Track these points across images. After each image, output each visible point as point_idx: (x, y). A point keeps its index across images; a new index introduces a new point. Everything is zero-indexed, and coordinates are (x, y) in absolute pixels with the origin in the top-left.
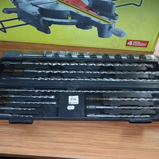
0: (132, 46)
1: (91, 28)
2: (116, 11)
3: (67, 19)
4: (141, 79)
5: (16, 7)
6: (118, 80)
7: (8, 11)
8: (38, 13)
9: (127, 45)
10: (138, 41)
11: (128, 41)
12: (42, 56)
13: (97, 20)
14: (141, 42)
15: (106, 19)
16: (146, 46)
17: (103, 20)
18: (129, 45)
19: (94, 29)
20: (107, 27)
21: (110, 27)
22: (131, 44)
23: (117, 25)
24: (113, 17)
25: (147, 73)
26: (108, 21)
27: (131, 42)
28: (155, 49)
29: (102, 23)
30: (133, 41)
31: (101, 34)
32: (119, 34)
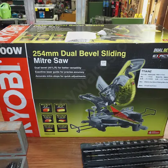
0: (151, 134)
1: (129, 127)
2: (142, 118)
3: (116, 123)
4: (163, 154)
5: (89, 120)
6: (151, 156)
7: (84, 122)
8: (101, 122)
9: (148, 134)
10: (155, 131)
11: (149, 132)
12: (103, 145)
13: (132, 123)
14: (156, 131)
15: (137, 122)
16: (159, 134)
17: (136, 123)
18: (149, 134)
19: (131, 127)
20: (137, 126)
21: (139, 126)
22: (150, 133)
23: (143, 124)
24: (141, 121)
25: (165, 150)
26: (138, 123)
27: (151, 132)
28: (164, 134)
29: (135, 124)
30: (152, 131)
31: (134, 129)
32: (144, 129)
